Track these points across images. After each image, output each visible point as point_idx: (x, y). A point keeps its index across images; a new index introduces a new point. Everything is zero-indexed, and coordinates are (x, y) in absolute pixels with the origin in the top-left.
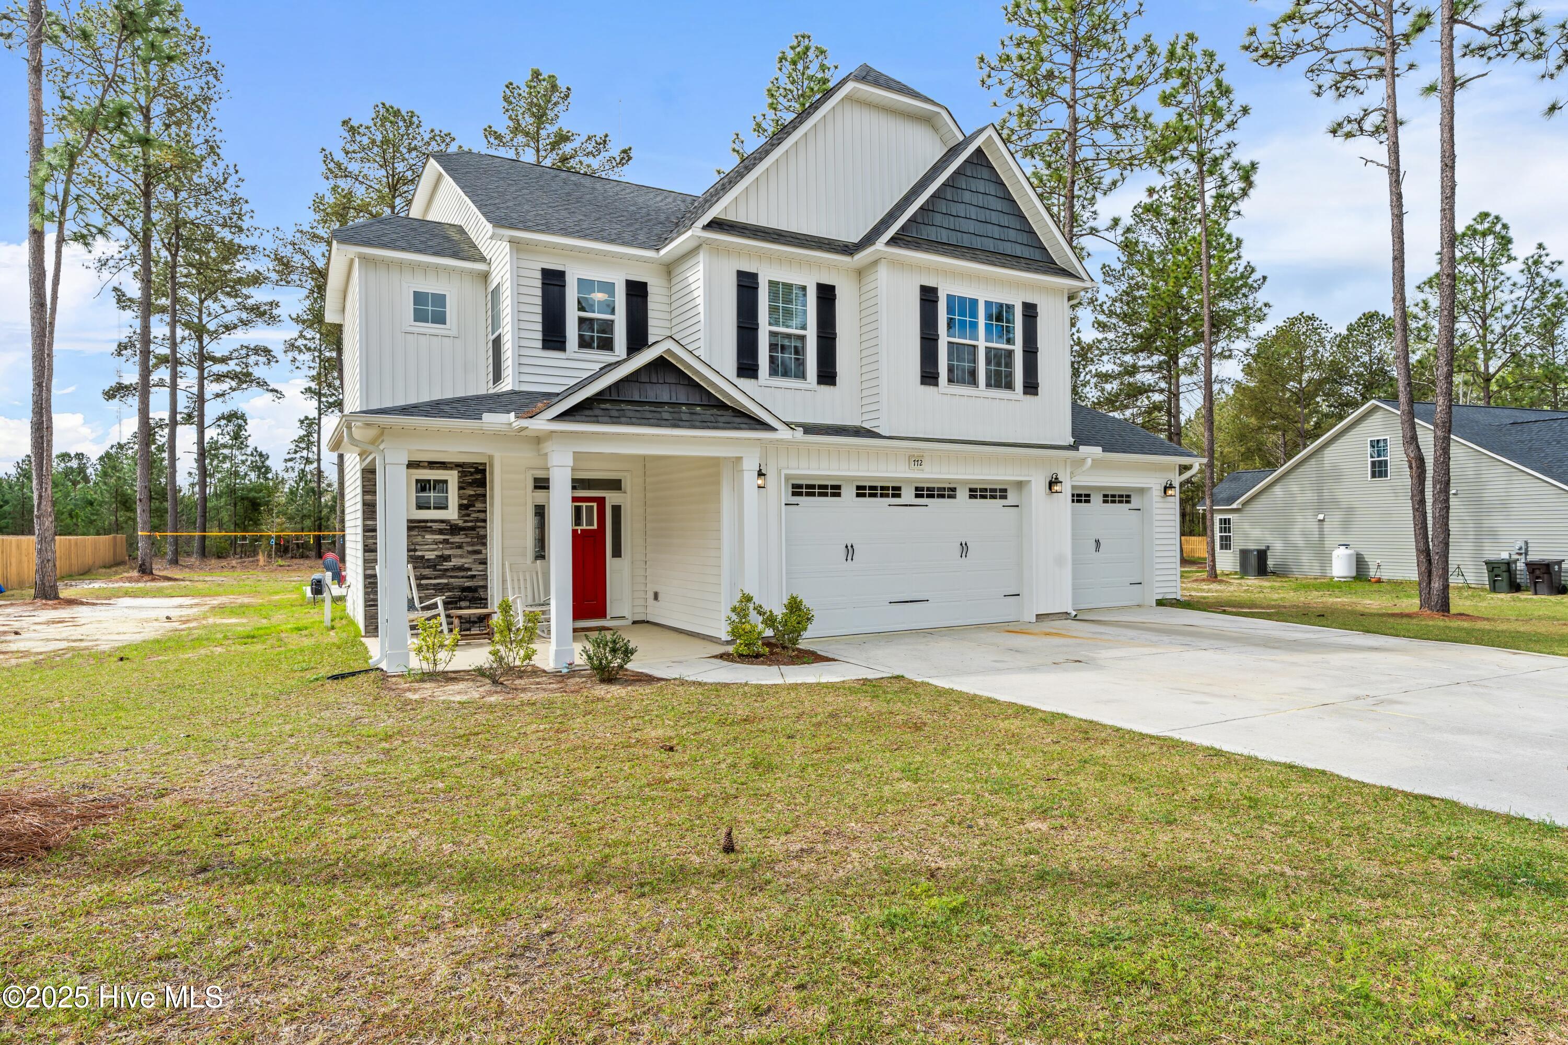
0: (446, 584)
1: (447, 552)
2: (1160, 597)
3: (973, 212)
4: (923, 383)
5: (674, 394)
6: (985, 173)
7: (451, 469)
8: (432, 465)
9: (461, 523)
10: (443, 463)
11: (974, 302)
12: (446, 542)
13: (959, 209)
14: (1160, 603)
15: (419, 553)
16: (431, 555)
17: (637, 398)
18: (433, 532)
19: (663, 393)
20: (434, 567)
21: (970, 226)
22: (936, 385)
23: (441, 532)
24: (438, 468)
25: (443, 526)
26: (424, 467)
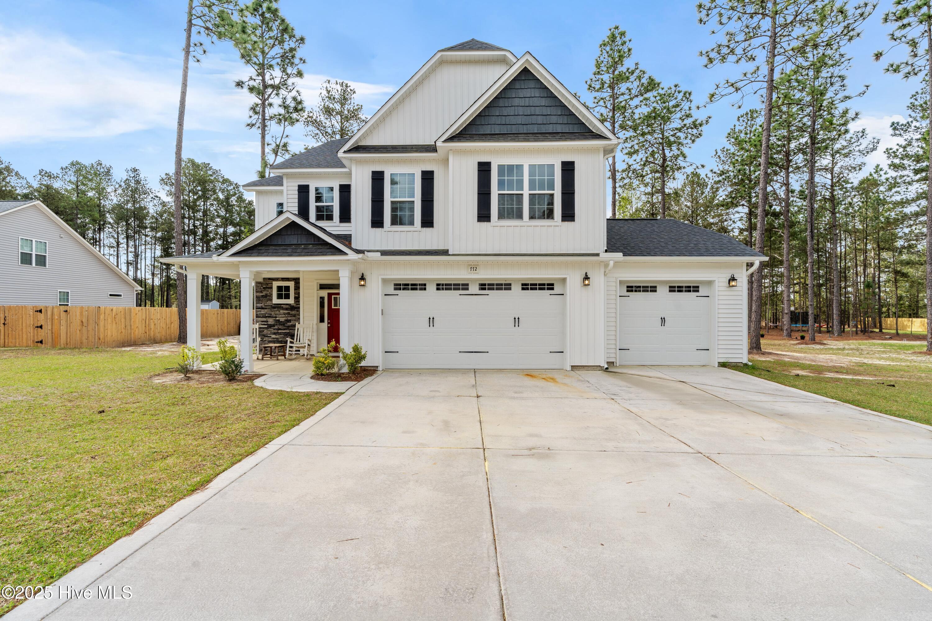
0: (288, 333)
1: (289, 318)
2: (722, 360)
3: (521, 111)
4: (478, 221)
5: (299, 240)
6: (532, 84)
7: (291, 281)
8: (283, 279)
9: (295, 305)
10: (288, 278)
11: (520, 167)
12: (289, 314)
13: (511, 111)
14: (723, 365)
15: (277, 319)
16: (282, 319)
17: (280, 243)
18: (283, 309)
19: (293, 240)
20: (284, 325)
21: (519, 120)
22: (489, 220)
23: (287, 309)
24: (286, 281)
25: (287, 306)
26: (280, 281)
